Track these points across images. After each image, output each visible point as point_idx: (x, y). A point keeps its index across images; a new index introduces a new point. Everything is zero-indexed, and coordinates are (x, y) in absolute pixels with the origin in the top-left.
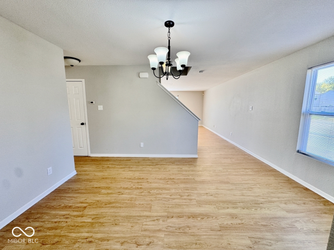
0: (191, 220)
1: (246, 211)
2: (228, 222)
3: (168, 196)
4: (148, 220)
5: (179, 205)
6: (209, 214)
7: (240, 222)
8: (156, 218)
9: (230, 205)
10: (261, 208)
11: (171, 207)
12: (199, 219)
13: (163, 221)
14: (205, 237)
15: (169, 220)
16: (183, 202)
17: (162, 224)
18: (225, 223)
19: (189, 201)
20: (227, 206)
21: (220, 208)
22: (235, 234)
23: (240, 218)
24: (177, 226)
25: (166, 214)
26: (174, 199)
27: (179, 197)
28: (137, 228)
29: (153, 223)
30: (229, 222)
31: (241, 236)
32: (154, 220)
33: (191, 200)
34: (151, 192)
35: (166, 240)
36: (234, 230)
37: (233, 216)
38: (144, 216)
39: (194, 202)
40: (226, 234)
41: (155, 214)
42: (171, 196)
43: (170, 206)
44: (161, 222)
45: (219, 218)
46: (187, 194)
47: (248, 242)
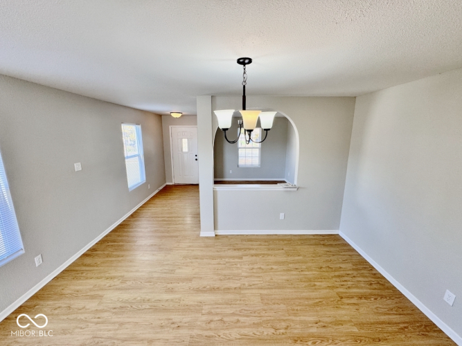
0: (217, 286)
2: (181, 285)
3: (242, 319)
4: (260, 285)
5: (227, 304)
8: (253, 287)
11: (237, 300)
12: (208, 287)
13: (244, 284)
15: (238, 285)
16: (221, 308)
17: (246, 282)
19: (213, 311)
24: (231, 281)
25: (243, 292)
26: (233, 314)
27: (225, 319)
28: (268, 279)
29: (254, 283)
32: (254, 285)
33: (210, 313)
34: (273, 331)
36: (181, 279)
38: (265, 289)
39: (206, 309)
41: (254, 291)
42: (238, 321)
43: (238, 302)
44: (247, 284)
46: (212, 325)
47: (177, 271)
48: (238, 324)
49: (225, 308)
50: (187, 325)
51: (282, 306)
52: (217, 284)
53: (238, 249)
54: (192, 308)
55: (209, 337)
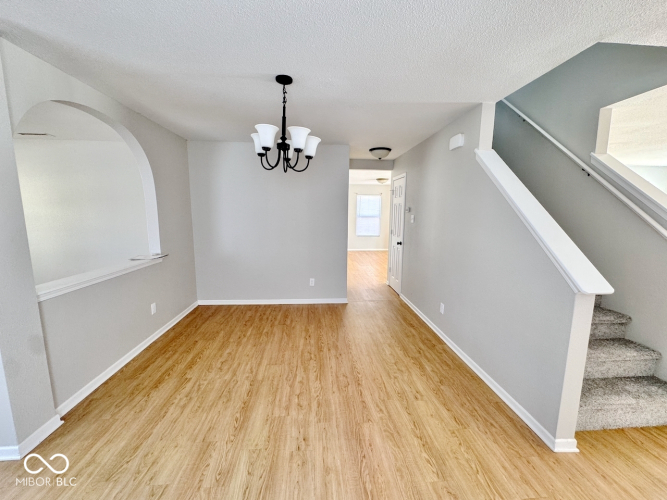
0: (239, 404)
2: (215, 460)
3: (299, 380)
5: (275, 392)
6: (243, 431)
7: (206, 484)
9: (257, 483)
11: (272, 383)
12: (238, 415)
14: (204, 418)
18: (214, 454)
19: (284, 405)
21: (255, 455)
22: (186, 463)
23: (213, 491)
26: (291, 386)
27: (298, 392)
30: (212, 462)
31: (178, 473)
33: (287, 408)
34: (312, 361)
35: (219, 381)
36: (194, 464)
39: (279, 413)
40: (194, 448)
43: (275, 382)
45: (229, 445)
46: (304, 403)
47: (161, 480)
48: (305, 381)
49: (282, 393)
50: (302, 431)
51: (286, 353)
52: (237, 403)
53: (159, 382)
54: (275, 430)
55: (319, 405)
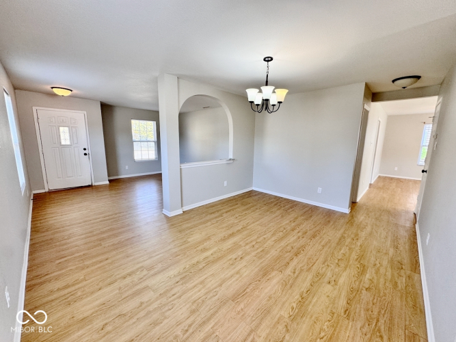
1: (194, 261)
7: (198, 249)
9: (211, 258)
10: (179, 274)
14: (215, 230)
16: (249, 239)
18: (208, 242)
20: (214, 256)
21: (219, 251)
23: (198, 252)
30: (205, 244)
37: (205, 250)
45: (214, 243)
47: (190, 240)
50: (244, 255)
51: (272, 223)
52: (230, 232)
54: (234, 248)
55: (263, 251)
